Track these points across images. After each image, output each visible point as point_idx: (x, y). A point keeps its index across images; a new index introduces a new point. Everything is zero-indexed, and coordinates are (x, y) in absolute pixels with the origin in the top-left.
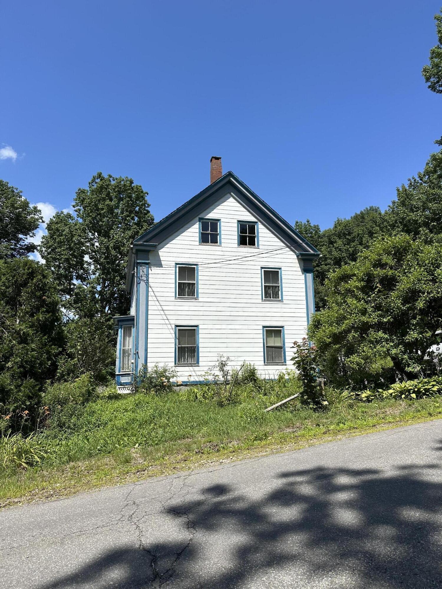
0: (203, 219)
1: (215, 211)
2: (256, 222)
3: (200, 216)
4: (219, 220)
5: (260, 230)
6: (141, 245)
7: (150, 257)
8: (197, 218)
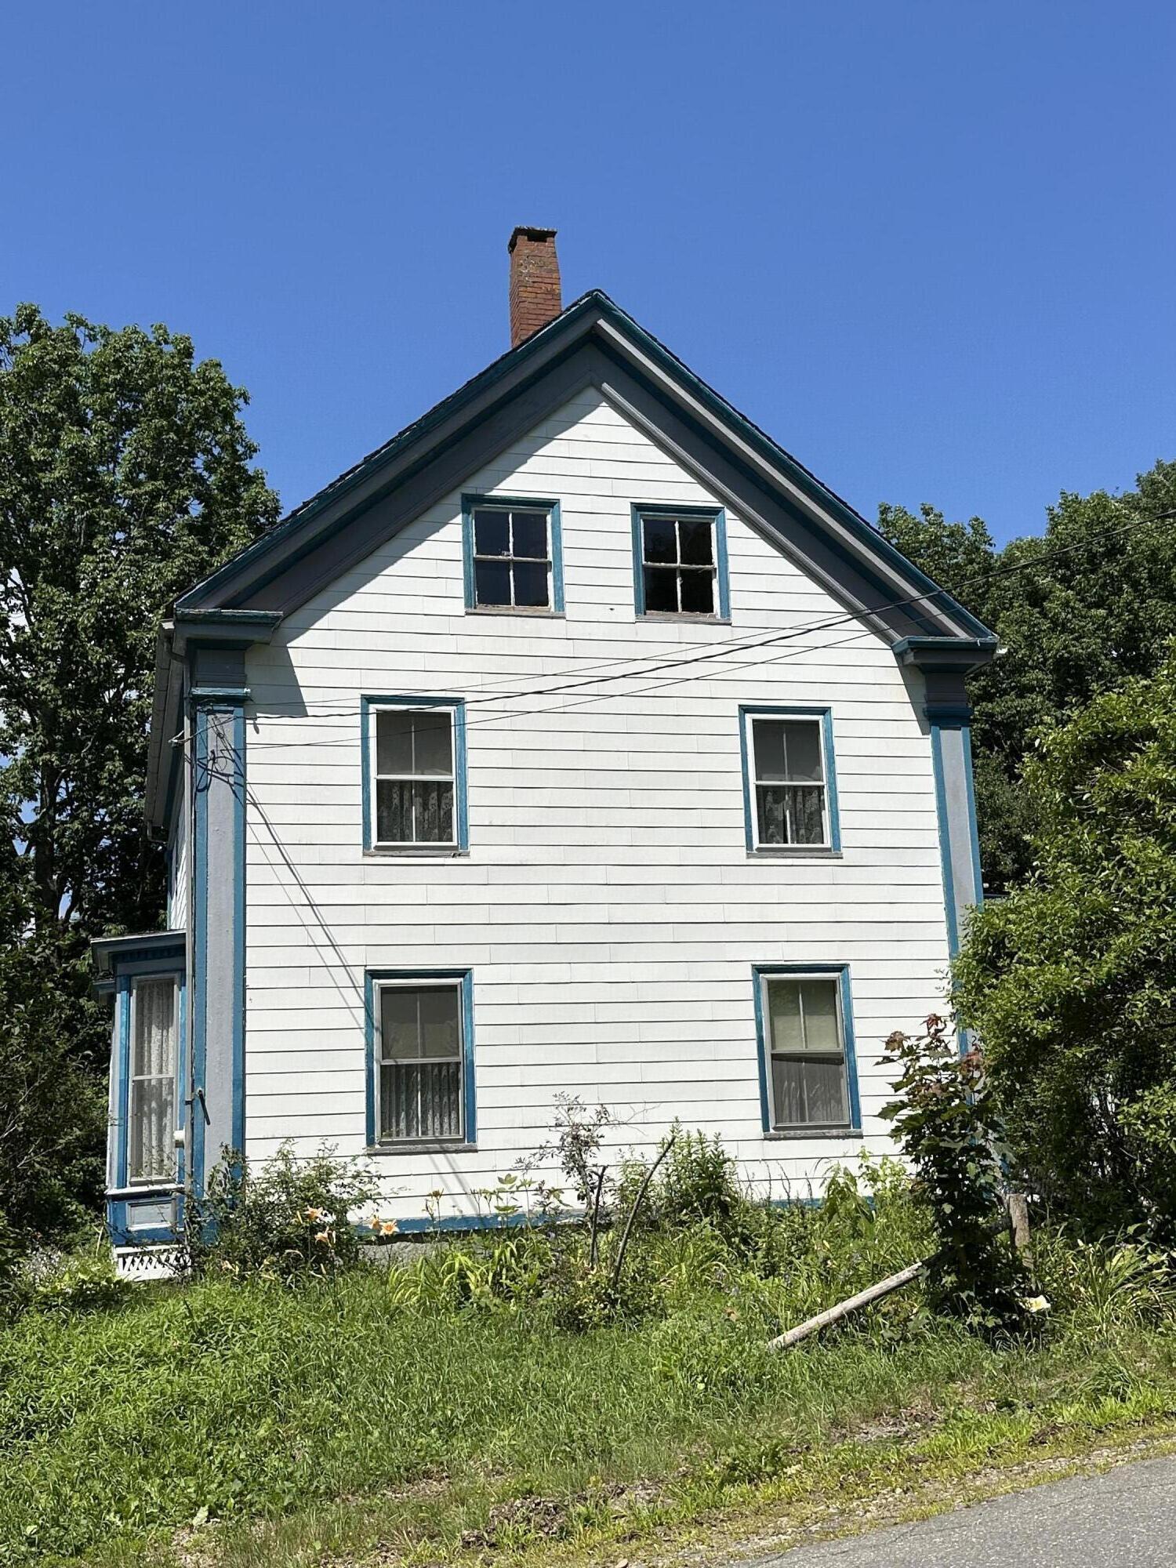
0: (481, 499)
1: (533, 464)
2: (715, 511)
3: (471, 487)
4: (551, 504)
5: (732, 546)
6: (207, 620)
7: (252, 672)
8: (456, 498)
